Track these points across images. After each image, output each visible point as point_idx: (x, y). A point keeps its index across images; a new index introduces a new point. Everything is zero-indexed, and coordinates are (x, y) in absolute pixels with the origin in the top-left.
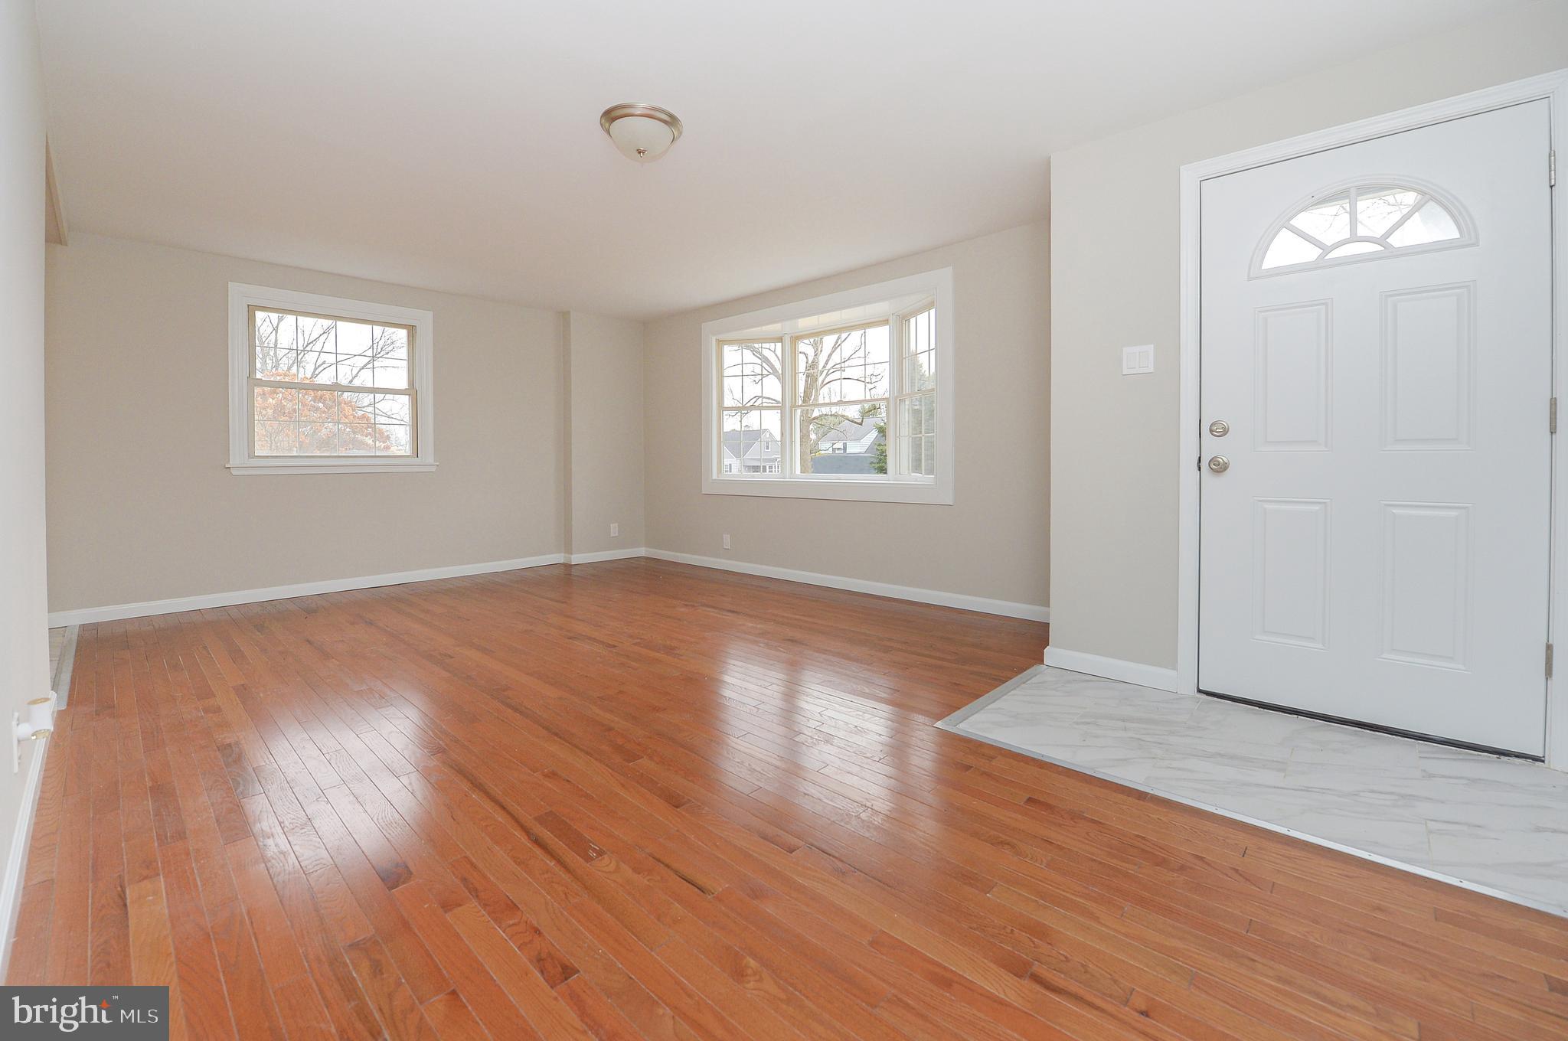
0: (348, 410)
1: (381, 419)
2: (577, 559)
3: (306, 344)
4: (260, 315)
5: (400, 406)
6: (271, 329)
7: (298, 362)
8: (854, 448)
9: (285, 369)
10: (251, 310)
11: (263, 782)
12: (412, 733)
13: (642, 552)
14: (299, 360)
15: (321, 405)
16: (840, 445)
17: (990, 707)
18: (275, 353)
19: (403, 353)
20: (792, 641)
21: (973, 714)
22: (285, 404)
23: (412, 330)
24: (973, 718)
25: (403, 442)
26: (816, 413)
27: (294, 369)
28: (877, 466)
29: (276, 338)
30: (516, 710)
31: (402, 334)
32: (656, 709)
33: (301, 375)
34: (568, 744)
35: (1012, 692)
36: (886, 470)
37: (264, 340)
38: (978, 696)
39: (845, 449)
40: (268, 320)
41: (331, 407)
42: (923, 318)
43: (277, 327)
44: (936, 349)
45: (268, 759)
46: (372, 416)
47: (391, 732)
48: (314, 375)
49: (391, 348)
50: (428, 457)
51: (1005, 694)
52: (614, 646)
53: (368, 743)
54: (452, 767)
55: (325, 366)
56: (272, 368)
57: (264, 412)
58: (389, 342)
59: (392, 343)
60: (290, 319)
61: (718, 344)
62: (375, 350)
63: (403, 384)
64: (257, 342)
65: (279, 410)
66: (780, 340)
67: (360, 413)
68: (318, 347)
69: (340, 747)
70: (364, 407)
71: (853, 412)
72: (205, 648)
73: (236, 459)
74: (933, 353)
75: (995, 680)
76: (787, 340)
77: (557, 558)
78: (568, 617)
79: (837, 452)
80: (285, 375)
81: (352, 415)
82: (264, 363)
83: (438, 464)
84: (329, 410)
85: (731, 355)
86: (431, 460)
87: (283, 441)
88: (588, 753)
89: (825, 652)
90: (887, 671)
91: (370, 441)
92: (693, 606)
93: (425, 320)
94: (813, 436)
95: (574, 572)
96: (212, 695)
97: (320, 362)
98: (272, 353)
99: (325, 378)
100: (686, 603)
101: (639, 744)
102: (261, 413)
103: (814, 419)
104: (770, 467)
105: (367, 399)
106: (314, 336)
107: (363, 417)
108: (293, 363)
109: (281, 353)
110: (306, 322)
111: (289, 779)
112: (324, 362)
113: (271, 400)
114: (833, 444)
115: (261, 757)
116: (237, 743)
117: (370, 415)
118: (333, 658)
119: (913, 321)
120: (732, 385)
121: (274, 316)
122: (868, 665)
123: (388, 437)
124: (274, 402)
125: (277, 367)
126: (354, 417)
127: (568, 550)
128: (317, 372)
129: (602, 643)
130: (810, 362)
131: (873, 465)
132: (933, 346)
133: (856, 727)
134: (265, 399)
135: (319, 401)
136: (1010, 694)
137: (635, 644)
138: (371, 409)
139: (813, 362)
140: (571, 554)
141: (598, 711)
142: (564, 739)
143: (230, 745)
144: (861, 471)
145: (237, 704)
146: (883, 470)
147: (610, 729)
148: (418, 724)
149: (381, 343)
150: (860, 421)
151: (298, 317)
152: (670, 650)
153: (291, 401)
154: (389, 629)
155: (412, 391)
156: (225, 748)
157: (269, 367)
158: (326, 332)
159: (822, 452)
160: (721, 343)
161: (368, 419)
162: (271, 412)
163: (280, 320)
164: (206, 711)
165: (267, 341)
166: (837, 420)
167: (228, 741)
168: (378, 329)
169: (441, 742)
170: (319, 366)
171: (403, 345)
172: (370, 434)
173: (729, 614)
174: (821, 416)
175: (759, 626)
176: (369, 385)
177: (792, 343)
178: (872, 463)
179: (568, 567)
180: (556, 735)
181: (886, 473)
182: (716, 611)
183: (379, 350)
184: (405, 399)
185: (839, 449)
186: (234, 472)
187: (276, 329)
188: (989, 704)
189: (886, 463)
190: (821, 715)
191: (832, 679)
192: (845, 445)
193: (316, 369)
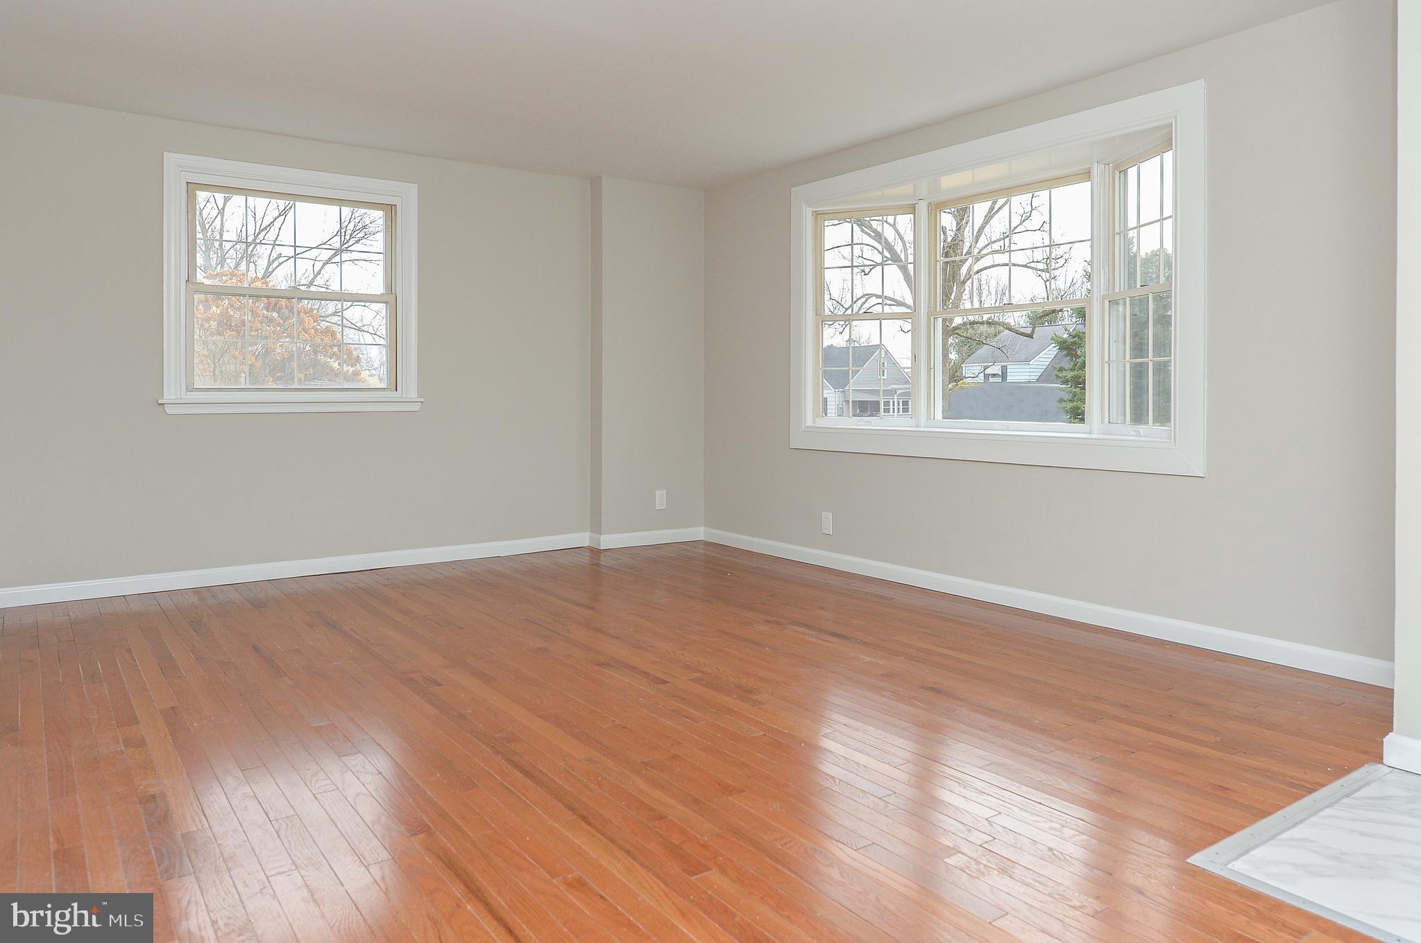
0: (308, 321)
1: (351, 335)
2: (609, 541)
3: (257, 230)
4: (202, 196)
5: (373, 316)
6: (217, 211)
7: (248, 257)
8: (1018, 374)
9: (232, 265)
10: (192, 188)
11: (193, 856)
12: (386, 799)
13: (699, 533)
14: (249, 253)
15: (275, 315)
16: (996, 369)
17: (1287, 835)
18: (221, 245)
19: (377, 243)
20: (932, 689)
21: (1257, 846)
22: (232, 313)
23: (390, 211)
24: (1257, 853)
25: (376, 364)
26: (958, 321)
27: (243, 267)
28: (1069, 405)
29: (222, 224)
30: (527, 774)
31: (377, 216)
32: (728, 790)
33: (251, 274)
34: (599, 835)
35: (1328, 812)
36: (1083, 413)
37: (207, 226)
38: (1264, 814)
39: (1004, 375)
40: (212, 200)
41: (288, 318)
42: (1150, 167)
43: (223, 209)
44: (1174, 217)
45: (201, 822)
46: (338, 329)
47: (359, 794)
48: (267, 274)
49: (362, 235)
50: (410, 387)
51: (1316, 813)
52: (664, 682)
53: (328, 809)
54: (439, 858)
55: (281, 260)
56: (217, 265)
57: (207, 325)
58: (360, 225)
59: (364, 227)
60: (238, 200)
61: (816, 219)
62: (343, 238)
63: (378, 288)
64: (198, 228)
65: (225, 323)
66: (912, 209)
67: (324, 325)
68: (271, 236)
69: (292, 812)
70: (328, 316)
71: (1017, 319)
72: (129, 651)
73: (172, 391)
74: (1168, 224)
75: (1291, 785)
76: (922, 208)
77: (582, 539)
78: (597, 631)
79: (991, 380)
80: (233, 275)
81: (314, 328)
82: (207, 258)
83: (422, 400)
84: (285, 322)
85: (836, 233)
86: (413, 394)
87: (229, 363)
88: (628, 853)
89: (990, 712)
90: (1098, 754)
91: (336, 365)
92: (779, 624)
93: (407, 195)
94: (953, 356)
95: (604, 560)
96: (134, 721)
97: (274, 255)
98: (217, 244)
99: (281, 279)
100: (768, 618)
101: (704, 846)
102: (202, 325)
103: (956, 328)
104: (887, 403)
105: (331, 307)
106: (267, 221)
107: (328, 330)
108: (242, 258)
109: (227, 246)
110: (260, 203)
111: (226, 855)
112: (280, 256)
113: (214, 308)
114: (986, 368)
115: (193, 818)
116: (163, 796)
117: (336, 328)
118: (286, 675)
119: (1132, 172)
120: (836, 281)
121: (220, 197)
122: (1065, 741)
123: (358, 359)
124: (219, 312)
125: (222, 260)
126: (316, 330)
127: (597, 528)
128: (270, 270)
129: (645, 674)
130: (949, 239)
131: (1064, 404)
132: (1168, 211)
133: (1050, 849)
134: (208, 308)
135: (273, 310)
136: (1322, 813)
137: (695, 680)
138: (336, 319)
139: (954, 239)
140: (601, 534)
141: (642, 785)
142: (595, 827)
143: (153, 797)
144: (1044, 416)
145: (165, 736)
146: (1077, 415)
147: (661, 817)
148: (395, 786)
149: (351, 226)
150: (1029, 331)
151: (248, 197)
152: (745, 693)
153: (239, 309)
154: (357, 637)
155: (390, 297)
156: (147, 801)
157: (213, 262)
158: (283, 213)
159: (969, 380)
160: (820, 217)
161: (333, 334)
162: (214, 324)
163: (226, 200)
164: (127, 743)
165: (210, 229)
166: (992, 330)
167: (152, 791)
168: (346, 211)
169: (425, 818)
170: (273, 261)
171: (379, 229)
172: (335, 354)
173: (834, 639)
174: (964, 324)
175: (881, 662)
176: (335, 287)
177: (929, 214)
178: (1061, 401)
179: (595, 552)
180: (584, 818)
181: (1082, 420)
182: (812, 632)
183: (347, 237)
184: (381, 307)
185: (994, 375)
186: (169, 410)
187: (221, 212)
188: (1284, 831)
189: (1083, 401)
190: (990, 823)
191: (1008, 761)
192: (1004, 369)
193: (270, 264)
